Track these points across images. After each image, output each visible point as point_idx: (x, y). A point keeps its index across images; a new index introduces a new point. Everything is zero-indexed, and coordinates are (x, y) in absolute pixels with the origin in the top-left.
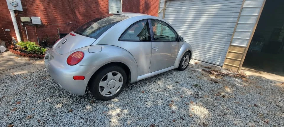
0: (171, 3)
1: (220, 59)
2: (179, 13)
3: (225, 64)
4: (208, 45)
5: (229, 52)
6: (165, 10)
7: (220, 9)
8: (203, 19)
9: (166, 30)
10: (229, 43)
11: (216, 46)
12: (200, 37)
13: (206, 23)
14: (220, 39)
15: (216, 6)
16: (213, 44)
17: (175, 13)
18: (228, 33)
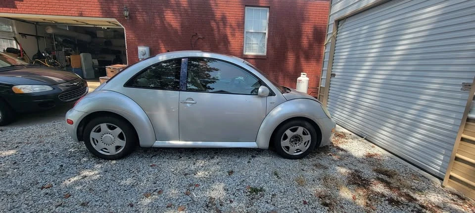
0: (345, 23)
1: (442, 157)
2: (356, 41)
3: (451, 177)
4: (411, 114)
5: (463, 139)
6: (335, 38)
7: (442, 18)
8: (402, 48)
9: (336, 77)
10: (463, 110)
11: (430, 118)
12: (393, 92)
13: (406, 57)
14: (442, 100)
15: (430, 12)
16: (424, 110)
17: (350, 42)
18: (465, 81)
